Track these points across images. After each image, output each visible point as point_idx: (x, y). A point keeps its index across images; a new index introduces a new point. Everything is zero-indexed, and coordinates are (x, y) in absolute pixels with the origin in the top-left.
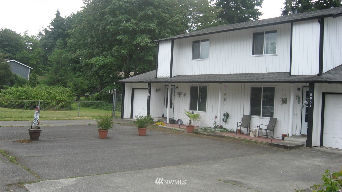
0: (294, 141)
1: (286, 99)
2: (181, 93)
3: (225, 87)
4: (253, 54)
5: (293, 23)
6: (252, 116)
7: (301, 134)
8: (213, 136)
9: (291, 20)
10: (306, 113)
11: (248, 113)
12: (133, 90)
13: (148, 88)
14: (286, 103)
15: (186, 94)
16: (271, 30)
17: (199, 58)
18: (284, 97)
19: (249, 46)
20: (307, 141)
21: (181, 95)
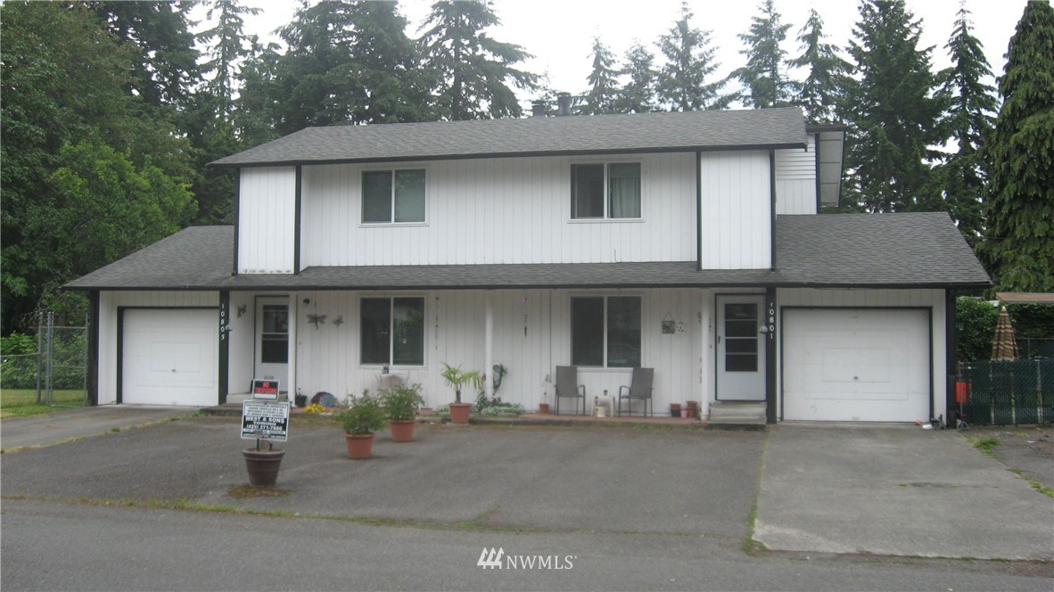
0: (737, 415)
1: (673, 323)
2: (324, 317)
3: (526, 299)
4: (573, 217)
5: (702, 153)
6: (580, 368)
7: (716, 399)
8: (516, 423)
9: (699, 147)
10: (727, 351)
11: (565, 360)
12: (121, 312)
13: (218, 304)
14: (673, 332)
15: (344, 320)
16: (622, 162)
17: (389, 220)
18: (668, 319)
19: (560, 197)
20: (767, 410)
21: (322, 322)
